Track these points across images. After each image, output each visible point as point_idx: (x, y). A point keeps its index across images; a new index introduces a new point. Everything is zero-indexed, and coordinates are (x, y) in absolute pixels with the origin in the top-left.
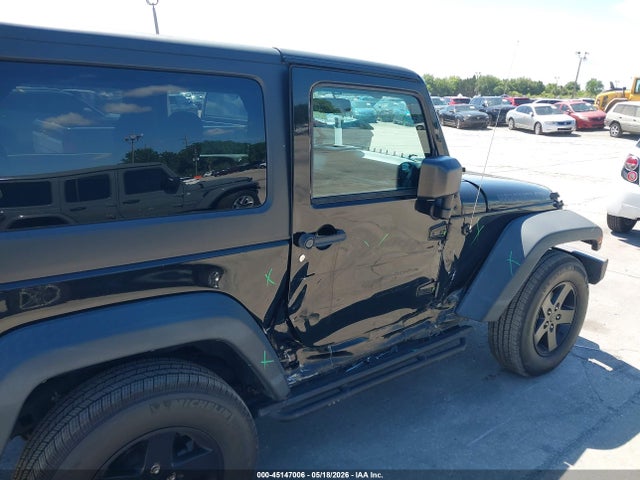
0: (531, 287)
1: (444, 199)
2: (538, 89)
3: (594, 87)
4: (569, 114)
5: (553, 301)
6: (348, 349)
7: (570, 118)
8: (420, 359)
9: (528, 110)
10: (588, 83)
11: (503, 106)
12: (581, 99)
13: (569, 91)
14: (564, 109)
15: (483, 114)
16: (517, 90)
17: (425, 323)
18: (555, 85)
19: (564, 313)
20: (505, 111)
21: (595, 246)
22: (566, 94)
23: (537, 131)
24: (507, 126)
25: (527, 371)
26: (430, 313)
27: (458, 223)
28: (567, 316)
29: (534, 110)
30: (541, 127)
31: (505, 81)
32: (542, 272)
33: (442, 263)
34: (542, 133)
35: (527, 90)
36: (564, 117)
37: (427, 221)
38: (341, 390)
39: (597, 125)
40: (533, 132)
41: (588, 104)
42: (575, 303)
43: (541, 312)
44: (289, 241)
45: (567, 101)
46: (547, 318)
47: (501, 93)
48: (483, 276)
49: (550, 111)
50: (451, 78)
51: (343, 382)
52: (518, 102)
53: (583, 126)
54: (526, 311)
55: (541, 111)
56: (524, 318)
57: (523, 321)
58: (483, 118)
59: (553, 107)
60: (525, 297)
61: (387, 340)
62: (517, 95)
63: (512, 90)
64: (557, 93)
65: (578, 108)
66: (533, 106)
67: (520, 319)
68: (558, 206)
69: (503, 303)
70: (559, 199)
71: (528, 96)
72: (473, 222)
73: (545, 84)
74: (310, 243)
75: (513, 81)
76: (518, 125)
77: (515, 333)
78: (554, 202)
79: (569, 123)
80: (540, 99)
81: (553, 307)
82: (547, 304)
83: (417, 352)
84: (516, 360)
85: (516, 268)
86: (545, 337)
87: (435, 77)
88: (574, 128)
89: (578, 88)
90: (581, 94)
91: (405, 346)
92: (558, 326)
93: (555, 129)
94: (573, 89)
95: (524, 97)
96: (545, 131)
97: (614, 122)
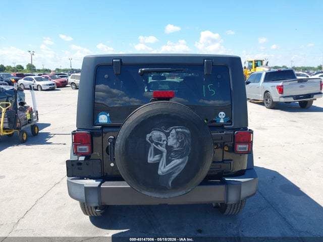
2: (2, 69)
3: (31, 68)
4: (51, 80)
7: (52, 82)
13: (19, 70)
14: (47, 78)
23: (39, 89)
29: (34, 79)
30: (41, 87)
34: (42, 90)
36: (49, 82)
39: (63, 85)
40: (37, 90)
41: (56, 76)
49: (42, 80)
53: (59, 86)
55: (38, 79)
59: (43, 77)
64: (13, 70)
66: (33, 77)
79: (53, 84)
88: (55, 86)
93: (48, 87)
94: (20, 68)
96: (43, 89)
97: (72, 83)
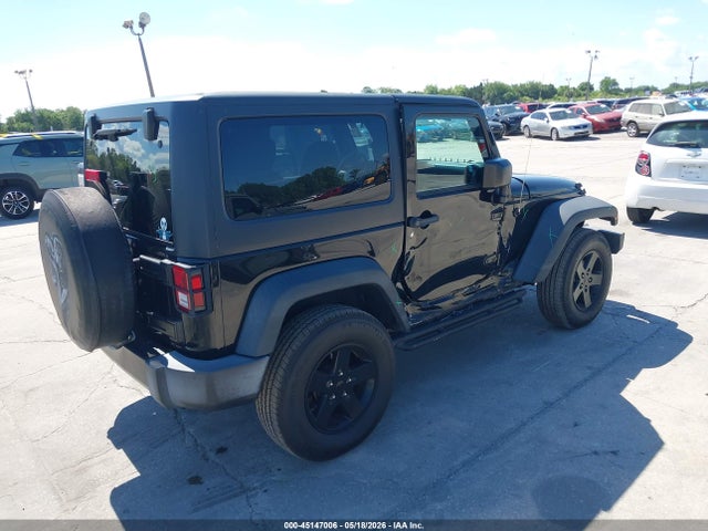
0: (567, 255)
1: (502, 188)
2: (550, 92)
3: (609, 86)
4: (585, 117)
5: (585, 267)
6: (439, 305)
7: (586, 122)
8: (489, 312)
9: (542, 116)
10: (602, 83)
11: (517, 114)
12: (596, 100)
13: (582, 93)
14: (579, 112)
15: (497, 123)
16: (528, 95)
17: (491, 288)
18: (567, 87)
19: (594, 276)
20: (519, 119)
21: (613, 222)
22: (580, 95)
23: (554, 136)
24: (522, 134)
25: (570, 323)
26: (493, 280)
27: (510, 209)
28: (597, 280)
29: (549, 115)
30: (557, 133)
31: (515, 86)
32: (574, 243)
33: (501, 239)
34: (559, 139)
35: (539, 94)
36: (580, 121)
37: (489, 207)
38: (439, 332)
39: (613, 126)
40: (550, 138)
41: (603, 106)
42: (602, 269)
43: (577, 276)
44: (404, 223)
45: (581, 104)
46: (582, 281)
47: (512, 99)
48: (530, 249)
49: (564, 116)
50: (456, 88)
51: (440, 326)
52: (532, 108)
53: (600, 129)
54: (565, 272)
55: (556, 116)
56: (564, 278)
57: (564, 282)
58: (496, 128)
59: (568, 111)
60: (564, 263)
61: (465, 298)
62: (528, 102)
63: (523, 95)
64: (570, 95)
65: (593, 110)
66: (547, 111)
67: (561, 280)
68: (582, 193)
69: (547, 267)
70: (582, 188)
71: (539, 101)
72: (520, 206)
73: (557, 87)
74: (418, 223)
75: (522, 86)
76: (534, 133)
77: (558, 291)
78: (578, 190)
79: (585, 126)
80: (554, 103)
81: (585, 272)
82: (580, 269)
83: (488, 307)
84: (561, 313)
85: (555, 240)
86: (581, 296)
87: (439, 88)
88: (590, 130)
89: (591, 88)
90: (595, 95)
91: (478, 304)
92: (591, 287)
93: (571, 133)
94: (586, 89)
95: (537, 102)
96: (561, 136)
97: (631, 122)
